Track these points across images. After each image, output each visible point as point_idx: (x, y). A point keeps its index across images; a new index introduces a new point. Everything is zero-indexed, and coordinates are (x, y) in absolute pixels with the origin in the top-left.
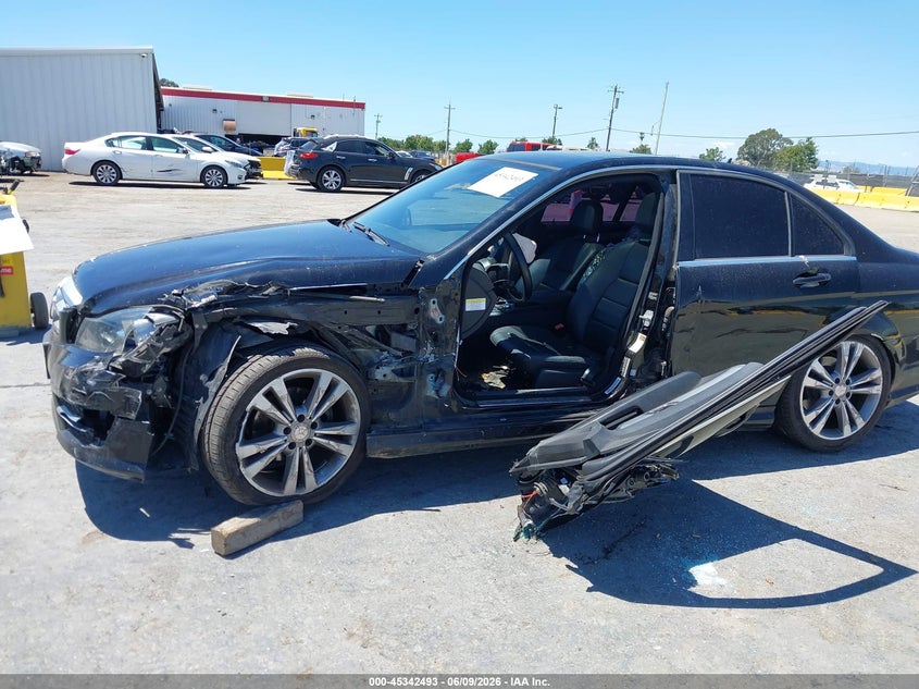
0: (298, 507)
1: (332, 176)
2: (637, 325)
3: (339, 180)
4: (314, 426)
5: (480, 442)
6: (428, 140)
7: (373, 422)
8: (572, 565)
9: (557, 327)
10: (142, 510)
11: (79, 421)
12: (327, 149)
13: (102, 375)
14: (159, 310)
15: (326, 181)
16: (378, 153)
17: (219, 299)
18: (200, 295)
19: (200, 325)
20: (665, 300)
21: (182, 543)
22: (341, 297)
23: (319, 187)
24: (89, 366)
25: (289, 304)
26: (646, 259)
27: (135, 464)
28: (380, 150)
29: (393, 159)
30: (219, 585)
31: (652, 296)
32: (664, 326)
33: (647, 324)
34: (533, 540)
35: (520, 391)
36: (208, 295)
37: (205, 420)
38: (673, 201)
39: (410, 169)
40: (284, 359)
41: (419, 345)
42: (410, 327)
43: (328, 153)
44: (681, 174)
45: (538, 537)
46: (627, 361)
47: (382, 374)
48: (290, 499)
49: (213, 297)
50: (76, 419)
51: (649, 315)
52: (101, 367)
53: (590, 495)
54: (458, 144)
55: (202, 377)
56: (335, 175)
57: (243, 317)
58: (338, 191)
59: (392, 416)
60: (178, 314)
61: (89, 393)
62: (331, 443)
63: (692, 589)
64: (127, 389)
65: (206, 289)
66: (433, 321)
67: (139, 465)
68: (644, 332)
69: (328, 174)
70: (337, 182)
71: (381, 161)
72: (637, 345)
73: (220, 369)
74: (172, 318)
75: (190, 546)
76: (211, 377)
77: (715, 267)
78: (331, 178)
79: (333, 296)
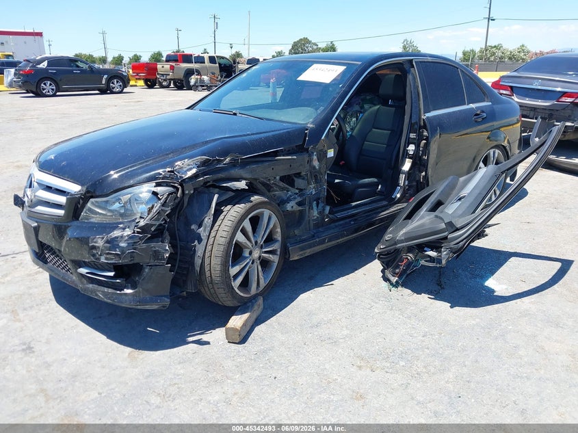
0: (260, 301)
1: (48, 85)
2: (406, 155)
3: (54, 88)
4: (262, 247)
5: (345, 238)
6: (91, 56)
7: (288, 237)
8: (430, 296)
9: (341, 163)
10: (148, 329)
11: (114, 275)
12: (41, 66)
13: (130, 237)
14: (158, 185)
15: (44, 89)
16: (78, 66)
17: (200, 171)
18: (185, 169)
19: (189, 191)
20: (420, 137)
21: (199, 342)
22: (270, 159)
23: (38, 94)
24: (116, 233)
25: (241, 169)
26: (404, 115)
27: (162, 296)
28: (79, 64)
29: (92, 70)
30: (253, 362)
31: (412, 136)
32: (421, 152)
33: (411, 153)
34: (400, 288)
35: (354, 204)
36: (191, 169)
37: (204, 256)
38: (414, 78)
39: (106, 76)
40: (249, 205)
41: (309, 183)
42: (303, 173)
43: (42, 69)
44: (416, 62)
45: (402, 286)
46: (402, 177)
47: (291, 206)
48: (255, 297)
49: (194, 171)
50: (112, 274)
51: (412, 148)
52: (128, 232)
53: (454, 253)
54: (114, 58)
55: (193, 227)
56: (50, 85)
57: (214, 181)
58: (54, 95)
59: (297, 232)
60: (176, 185)
61: (123, 252)
62: (271, 256)
63: (495, 294)
64: (152, 245)
65: (189, 165)
66: (314, 167)
67: (165, 296)
68: (410, 158)
69: (45, 84)
70: (53, 89)
71: (83, 71)
72: (407, 166)
73: (206, 219)
74: (170, 189)
75: (208, 343)
76: (200, 226)
77: (440, 115)
78: (48, 87)
79: (264, 159)
